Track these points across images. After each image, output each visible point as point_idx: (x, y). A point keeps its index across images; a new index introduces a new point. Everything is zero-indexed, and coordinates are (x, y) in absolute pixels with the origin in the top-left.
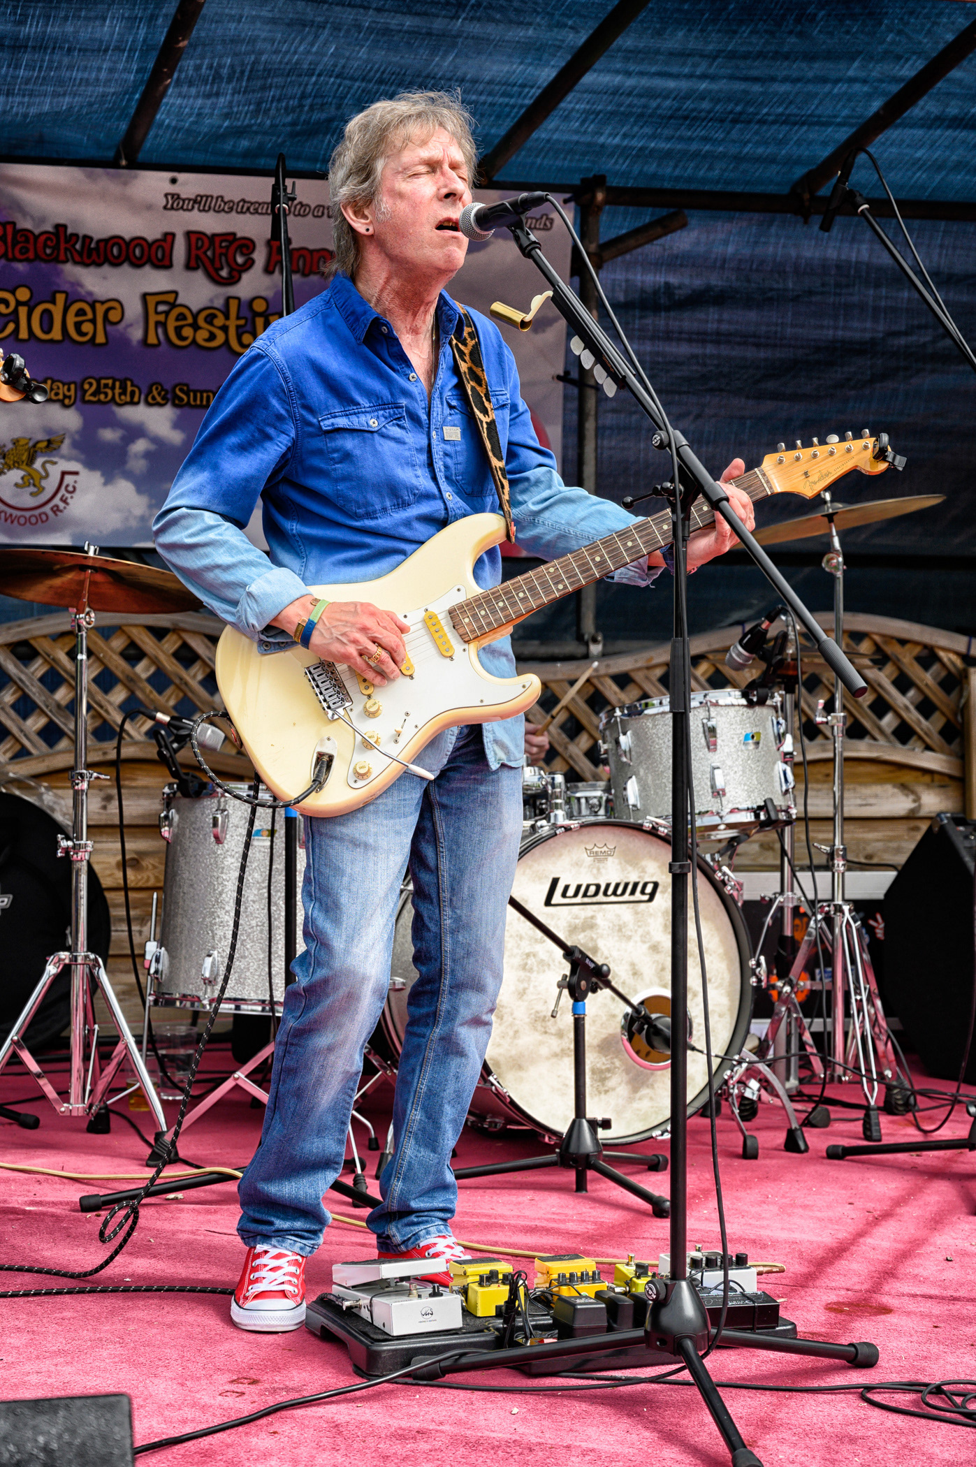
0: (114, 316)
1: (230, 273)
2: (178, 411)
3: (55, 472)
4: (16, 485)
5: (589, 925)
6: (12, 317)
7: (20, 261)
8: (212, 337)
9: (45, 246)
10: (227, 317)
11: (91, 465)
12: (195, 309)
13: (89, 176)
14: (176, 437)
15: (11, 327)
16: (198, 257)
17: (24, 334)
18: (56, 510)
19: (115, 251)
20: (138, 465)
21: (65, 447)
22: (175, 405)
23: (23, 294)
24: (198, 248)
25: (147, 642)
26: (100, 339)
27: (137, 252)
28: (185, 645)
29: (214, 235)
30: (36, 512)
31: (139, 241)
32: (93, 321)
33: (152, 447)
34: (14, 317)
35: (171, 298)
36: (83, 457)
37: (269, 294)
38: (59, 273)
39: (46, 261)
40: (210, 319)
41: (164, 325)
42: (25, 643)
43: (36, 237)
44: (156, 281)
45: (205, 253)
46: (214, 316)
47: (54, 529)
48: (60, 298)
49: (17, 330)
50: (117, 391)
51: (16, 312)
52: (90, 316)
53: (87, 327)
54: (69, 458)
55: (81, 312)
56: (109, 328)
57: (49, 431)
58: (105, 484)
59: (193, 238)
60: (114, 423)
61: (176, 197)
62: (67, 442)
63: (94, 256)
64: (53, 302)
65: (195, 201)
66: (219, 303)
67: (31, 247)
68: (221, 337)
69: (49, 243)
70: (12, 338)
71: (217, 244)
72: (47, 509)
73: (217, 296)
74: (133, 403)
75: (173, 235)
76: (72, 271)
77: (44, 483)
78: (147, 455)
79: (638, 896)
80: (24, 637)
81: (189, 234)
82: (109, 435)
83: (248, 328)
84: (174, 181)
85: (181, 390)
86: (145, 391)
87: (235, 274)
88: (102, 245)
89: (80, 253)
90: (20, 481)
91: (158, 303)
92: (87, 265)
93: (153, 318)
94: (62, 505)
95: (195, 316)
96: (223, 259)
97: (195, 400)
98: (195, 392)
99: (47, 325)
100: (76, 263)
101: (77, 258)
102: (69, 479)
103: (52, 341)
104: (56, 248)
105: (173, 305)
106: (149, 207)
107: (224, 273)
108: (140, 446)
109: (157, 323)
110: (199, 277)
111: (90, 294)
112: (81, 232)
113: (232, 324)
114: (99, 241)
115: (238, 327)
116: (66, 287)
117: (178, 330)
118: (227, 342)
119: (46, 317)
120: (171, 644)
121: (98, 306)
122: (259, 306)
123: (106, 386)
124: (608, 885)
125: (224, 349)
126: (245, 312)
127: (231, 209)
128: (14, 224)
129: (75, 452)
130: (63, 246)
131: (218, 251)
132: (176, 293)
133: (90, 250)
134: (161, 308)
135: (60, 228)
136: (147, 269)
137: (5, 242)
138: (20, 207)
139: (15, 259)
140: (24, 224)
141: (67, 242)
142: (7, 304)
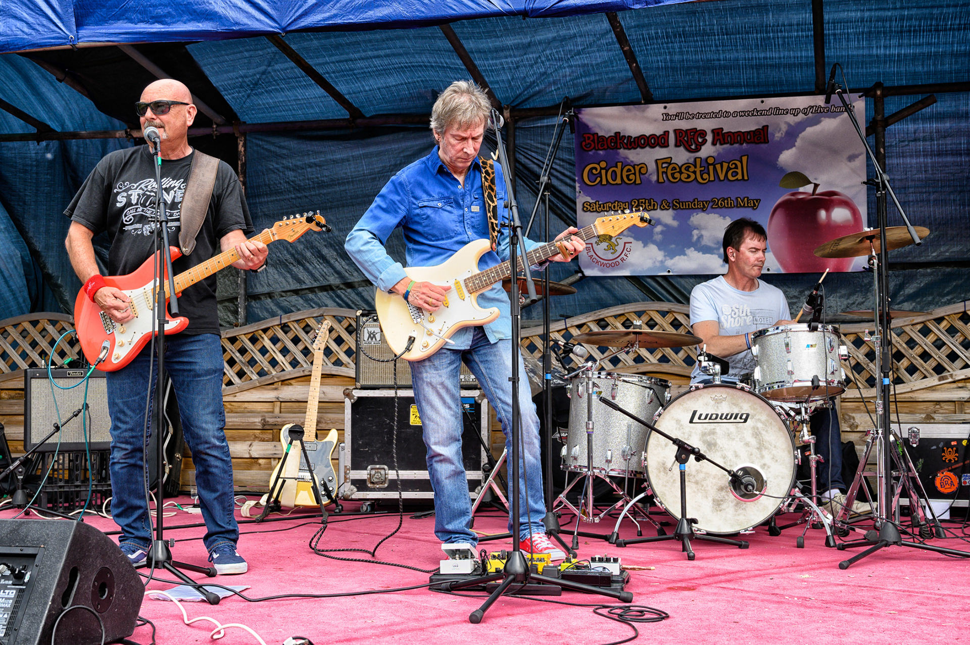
0: (643, 171)
1: (696, 147)
2: (675, 212)
3: (621, 243)
4: (605, 250)
5: (713, 433)
7: (601, 150)
8: (689, 176)
9: (611, 142)
10: (695, 167)
11: (637, 239)
12: (680, 165)
13: (628, 110)
14: (675, 224)
15: (599, 179)
16: (680, 141)
17: (604, 182)
18: (623, 260)
19: (642, 142)
20: (658, 238)
22: (673, 209)
23: (603, 164)
24: (680, 137)
25: (658, 318)
26: (638, 181)
27: (653, 141)
28: (676, 319)
29: (687, 130)
30: (614, 261)
31: (653, 136)
32: (635, 174)
33: (665, 229)
34: (600, 174)
35: (668, 160)
37: (715, 155)
38: (618, 154)
39: (612, 149)
40: (687, 169)
41: (666, 173)
42: (603, 320)
43: (607, 139)
44: (661, 153)
45: (684, 138)
46: (690, 167)
47: (622, 268)
48: (619, 165)
49: (601, 181)
50: (647, 204)
51: (600, 172)
52: (633, 172)
53: (632, 177)
54: (627, 236)
55: (629, 170)
56: (642, 176)
58: (644, 247)
59: (678, 132)
61: (667, 115)
63: (633, 145)
64: (617, 167)
65: (676, 116)
66: (692, 161)
67: (605, 143)
68: (693, 176)
69: (613, 141)
70: (599, 184)
71: (689, 134)
72: (618, 259)
73: (690, 158)
74: (654, 209)
75: (668, 132)
76: (623, 152)
77: (616, 248)
78: (662, 233)
79: (738, 420)
80: (601, 317)
81: (675, 131)
83: (706, 171)
84: (665, 107)
85: (676, 202)
86: (659, 203)
87: (698, 147)
88: (636, 140)
89: (627, 144)
90: (607, 248)
91: (663, 163)
92: (630, 149)
93: (661, 170)
94: (625, 257)
95: (680, 168)
96: (692, 141)
97: (683, 206)
98: (682, 202)
99: (614, 177)
100: (625, 148)
101: (625, 146)
102: (628, 246)
103: (617, 184)
104: (616, 143)
105: (670, 164)
106: (656, 120)
107: (693, 147)
108: (659, 229)
109: (663, 172)
110: (682, 149)
111: (632, 162)
112: (627, 135)
113: (698, 170)
114: (635, 138)
115: (701, 171)
116: (622, 160)
117: (673, 175)
118: (696, 178)
119: (614, 174)
120: (669, 318)
121: (636, 167)
122: (711, 161)
123: (642, 202)
124: (722, 415)
125: (694, 182)
126: (704, 164)
127: (693, 117)
128: (597, 134)
129: (630, 233)
130: (618, 141)
131: (689, 137)
132: (671, 158)
133: (631, 142)
134: (664, 165)
135: (617, 134)
136: (657, 148)
137: (594, 142)
138: (599, 126)
139: (599, 149)
140: (600, 134)
141: (620, 139)
142: (596, 169)
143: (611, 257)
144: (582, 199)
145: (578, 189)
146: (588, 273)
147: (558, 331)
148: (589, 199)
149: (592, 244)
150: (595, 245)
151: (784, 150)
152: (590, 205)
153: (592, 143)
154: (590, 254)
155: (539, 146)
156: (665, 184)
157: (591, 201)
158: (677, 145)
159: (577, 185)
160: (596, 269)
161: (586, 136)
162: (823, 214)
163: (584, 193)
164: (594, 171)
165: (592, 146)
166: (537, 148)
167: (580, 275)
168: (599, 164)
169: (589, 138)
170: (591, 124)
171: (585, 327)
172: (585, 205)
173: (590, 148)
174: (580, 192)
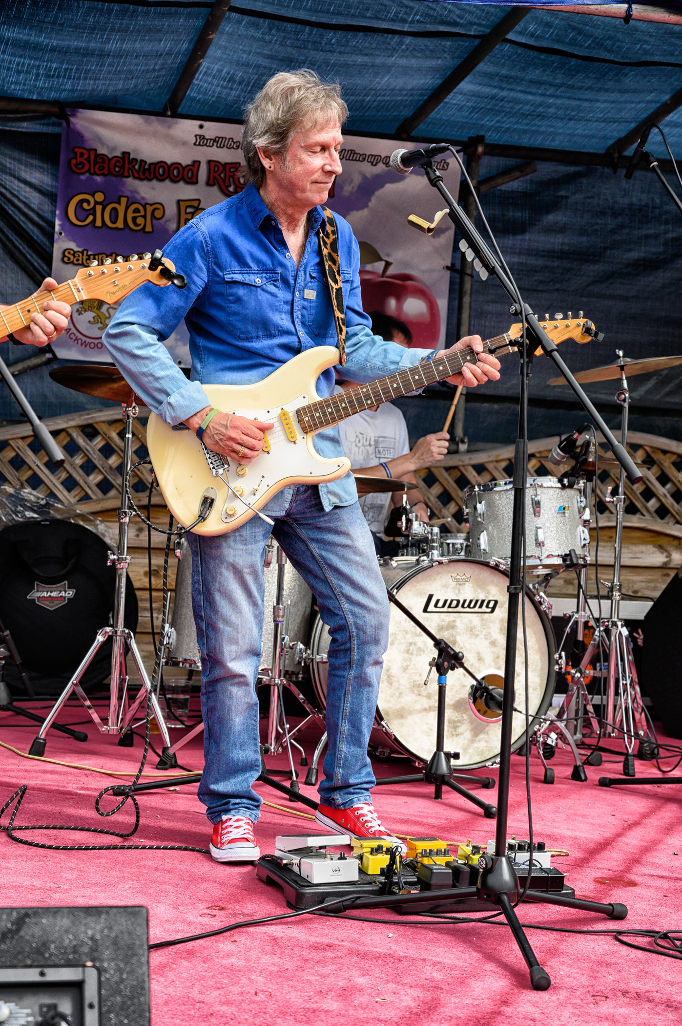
0: (158, 214)
1: (235, 189)
4: (89, 322)
5: (451, 626)
6: (91, 212)
7: (98, 175)
9: (115, 166)
13: (146, 121)
15: (91, 218)
16: (214, 178)
17: (99, 223)
19: (161, 171)
23: (100, 197)
24: (215, 172)
26: (149, 229)
27: (175, 172)
29: (226, 164)
31: (176, 165)
32: (145, 217)
34: (93, 211)
35: (196, 204)
38: (124, 184)
39: (115, 176)
42: (91, 426)
43: (110, 160)
44: (186, 191)
45: (220, 175)
48: (124, 201)
49: (94, 220)
51: (94, 208)
52: (142, 213)
53: (140, 221)
55: (137, 211)
56: (154, 221)
59: (212, 165)
61: (202, 137)
63: (147, 174)
64: (119, 203)
65: (215, 141)
67: (106, 165)
69: (118, 164)
70: (90, 225)
71: (228, 169)
75: (199, 162)
76: (131, 183)
77: (107, 322)
79: (484, 609)
80: (90, 421)
81: (209, 162)
84: (201, 127)
88: (152, 167)
89: (138, 172)
90: (92, 320)
91: (187, 207)
92: (142, 180)
93: (184, 217)
96: (231, 180)
99: (114, 218)
100: (135, 178)
101: (136, 175)
103: (117, 228)
104: (122, 167)
105: (197, 209)
106: (184, 143)
107: (231, 189)
110: (215, 190)
111: (143, 198)
112: (139, 158)
114: (151, 164)
116: (128, 194)
119: (114, 213)
121: (148, 206)
124: (465, 601)
127: (238, 147)
128: (95, 150)
130: (127, 166)
131: (228, 174)
132: (199, 201)
133: (145, 170)
134: (189, 210)
135: (126, 154)
136: (181, 184)
137: (89, 162)
138: (100, 139)
139: (95, 174)
140: (102, 151)
141: (129, 164)
142: (89, 203)
143: (97, 334)
144: (62, 244)
145: (57, 228)
146: (62, 354)
147: (23, 438)
148: (72, 245)
151: (352, 210)
152: (74, 255)
153: (86, 163)
157: (76, 249)
158: (208, 184)
159: (57, 222)
160: (74, 349)
161: (78, 151)
162: (392, 303)
163: (66, 236)
164: (85, 205)
165: (86, 168)
167: (49, 356)
169: (82, 155)
170: (87, 135)
171: (63, 435)
172: (66, 253)
173: (82, 171)
174: (61, 234)
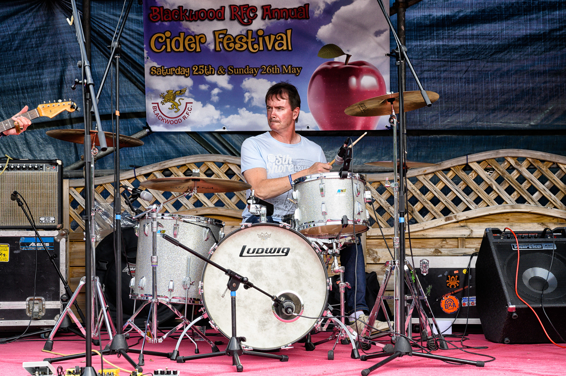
0: (203, 41)
1: (248, 20)
2: (230, 77)
3: (183, 103)
4: (169, 108)
5: (259, 264)
6: (164, 43)
7: (166, 21)
8: (242, 46)
9: (175, 15)
10: (247, 38)
11: (197, 100)
12: (234, 36)
14: (229, 87)
15: (164, 47)
16: (235, 15)
17: (169, 50)
18: (184, 118)
19: (202, 15)
20: (215, 99)
21: (187, 93)
22: (228, 74)
24: (234, 12)
25: (214, 168)
26: (198, 50)
27: (211, 15)
28: (230, 169)
29: (240, 6)
30: (177, 119)
31: (211, 10)
32: (195, 43)
33: (221, 91)
34: (165, 43)
35: (224, 32)
36: (194, 96)
37: (264, 28)
38: (181, 25)
39: (176, 21)
40: (241, 39)
41: (222, 43)
42: (167, 169)
43: (171, 12)
44: (219, 25)
45: (238, 13)
46: (243, 38)
47: (184, 125)
48: (182, 35)
49: (166, 48)
50: (206, 70)
51: (165, 41)
52: (194, 41)
53: (193, 46)
54: (188, 97)
55: (190, 40)
56: (201, 45)
57: (180, 87)
58: (203, 107)
59: (232, 7)
60: (205, 82)
62: (187, 91)
63: (194, 18)
64: (180, 37)
66: (244, 33)
67: (170, 15)
68: (245, 46)
69: (176, 14)
70: (164, 51)
71: (242, 9)
72: (181, 117)
73: (243, 30)
74: (212, 74)
75: (224, 7)
76: (185, 24)
77: (179, 107)
78: (218, 95)
79: (280, 253)
80: (166, 167)
81: (230, 6)
82: (203, 87)
83: (256, 42)
85: (231, 68)
86: (216, 69)
87: (250, 20)
88: (197, 13)
89: (188, 17)
90: (171, 107)
91: (219, 34)
92: (191, 21)
93: (218, 40)
94: (187, 116)
95: (235, 39)
96: (245, 15)
97: (236, 72)
98: (236, 69)
99: (178, 46)
100: (187, 21)
101: (187, 19)
102: (188, 105)
103: (180, 51)
104: (179, 15)
105: (226, 35)
107: (246, 21)
108: (216, 91)
109: (220, 42)
110: (236, 22)
111: (193, 32)
112: (188, 9)
113: (250, 41)
114: (196, 11)
115: (252, 42)
116: (184, 30)
117: (228, 44)
118: (248, 47)
119: (177, 42)
120: (224, 168)
121: (196, 36)
122: (261, 33)
123: (201, 68)
124: (267, 249)
125: (247, 51)
126: (255, 36)
128: (163, 7)
129: (191, 95)
130: (181, 14)
131: (243, 12)
132: (227, 30)
133: (192, 15)
134: (221, 36)
135: (180, 7)
136: (215, 21)
139: (164, 21)
140: (167, 7)
141: (183, 13)
142: (162, 38)
143: (175, 115)
144: (149, 64)
145: (145, 55)
146: (155, 128)
147: (128, 179)
148: (155, 64)
149: (158, 104)
150: (160, 105)
151: (322, 25)
152: (156, 70)
153: (159, 15)
154: (156, 112)
155: (112, 17)
156: (221, 52)
157: (157, 66)
158: (231, 19)
159: (145, 52)
160: (162, 125)
161: (154, 8)
162: (353, 80)
163: (151, 59)
164: (160, 40)
165: (159, 18)
166: (110, 19)
167: (147, 130)
168: (164, 34)
169: (155, 11)
171: (152, 175)
172: (152, 69)
173: (157, 20)
174: (148, 58)
